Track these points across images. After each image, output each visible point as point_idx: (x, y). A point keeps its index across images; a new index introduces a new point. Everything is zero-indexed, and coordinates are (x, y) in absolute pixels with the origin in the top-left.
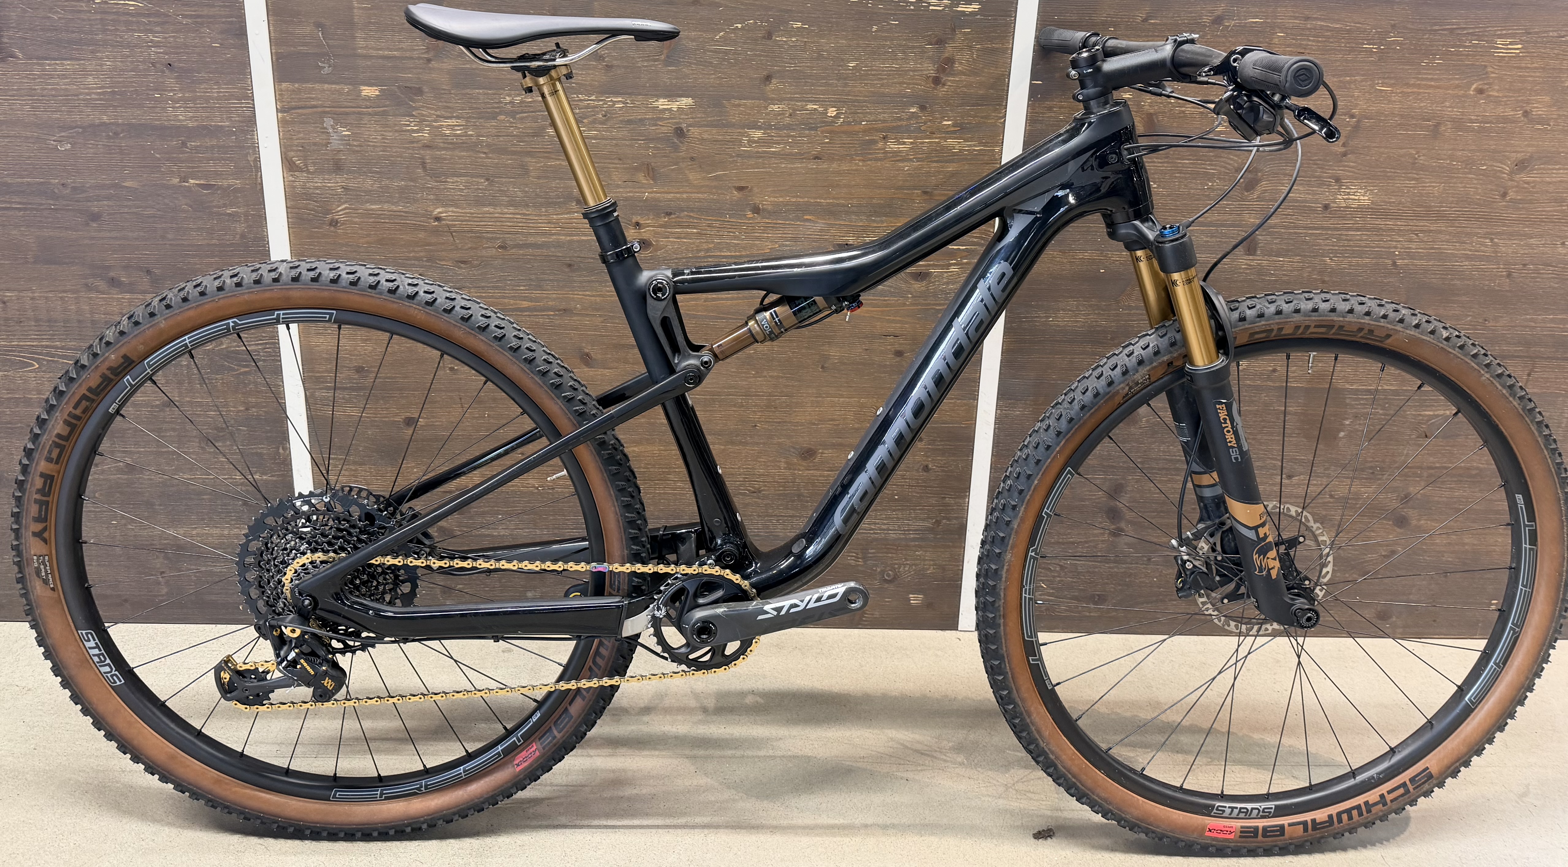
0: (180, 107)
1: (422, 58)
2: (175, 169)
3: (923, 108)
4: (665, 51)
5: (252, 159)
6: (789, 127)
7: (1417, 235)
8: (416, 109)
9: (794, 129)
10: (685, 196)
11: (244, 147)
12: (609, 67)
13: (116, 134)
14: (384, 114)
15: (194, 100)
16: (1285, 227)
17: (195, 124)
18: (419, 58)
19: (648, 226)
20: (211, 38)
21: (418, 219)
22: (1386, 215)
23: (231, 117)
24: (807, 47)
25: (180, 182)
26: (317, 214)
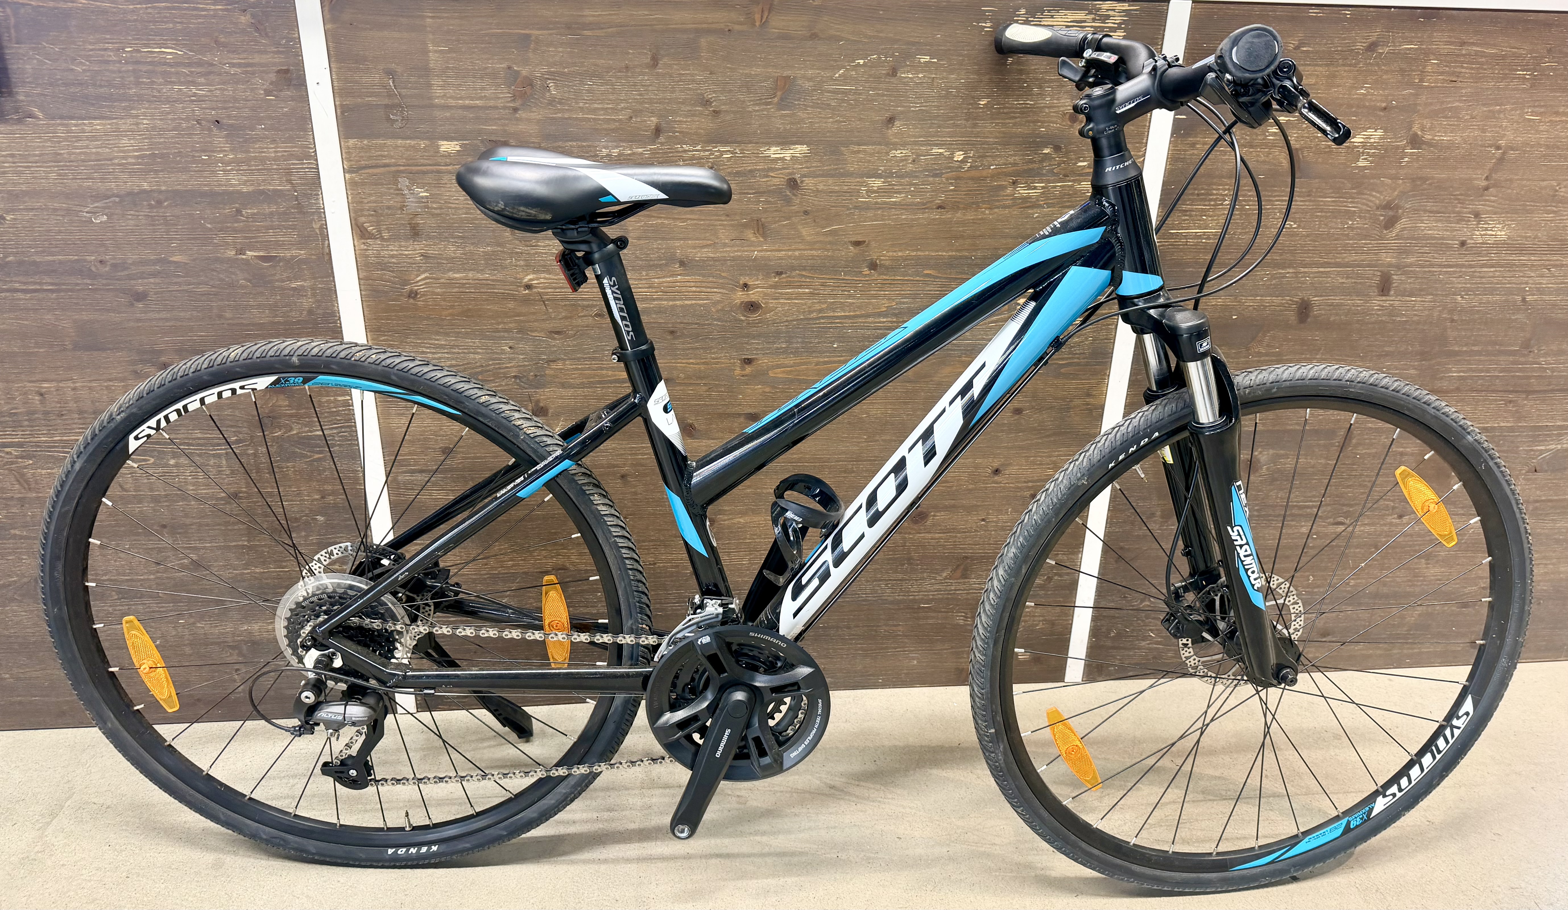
0: (232, 170)
1: (509, 108)
2: (229, 240)
3: (1056, 150)
4: (779, 93)
5: (318, 226)
6: (911, 174)
9: (917, 177)
10: (797, 253)
11: (307, 212)
12: (716, 113)
15: (247, 161)
16: (1421, 266)
17: (251, 189)
18: (505, 108)
19: (757, 288)
20: (265, 90)
21: (507, 287)
22: (1521, 250)
23: (291, 180)
24: (935, 84)
25: (236, 254)
26: (394, 285)
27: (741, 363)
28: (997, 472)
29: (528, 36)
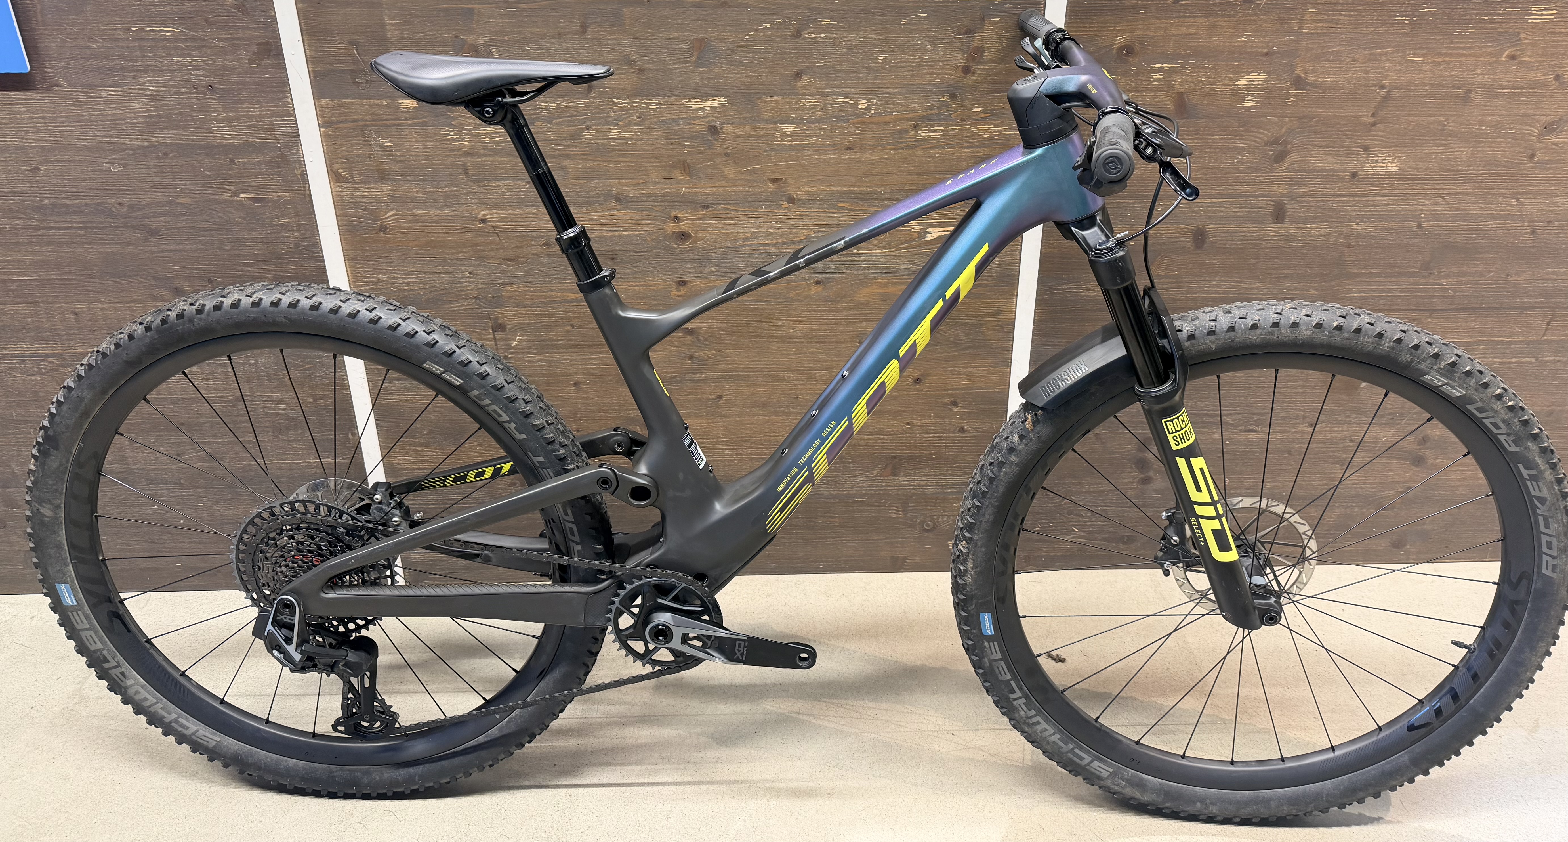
0: (225, 126)
2: (225, 185)
3: (953, 96)
4: (695, 53)
5: (299, 172)
6: (820, 120)
7: (1443, 198)
8: (454, 118)
9: (826, 122)
10: (721, 190)
11: (290, 161)
12: (641, 71)
13: (166, 154)
14: (424, 124)
15: (237, 119)
16: (1314, 196)
17: (241, 142)
19: (687, 220)
21: (463, 221)
22: (1413, 180)
23: (274, 134)
24: (837, 43)
25: (232, 197)
26: (366, 221)
27: (676, 285)
28: (918, 381)
29: (471, 10)
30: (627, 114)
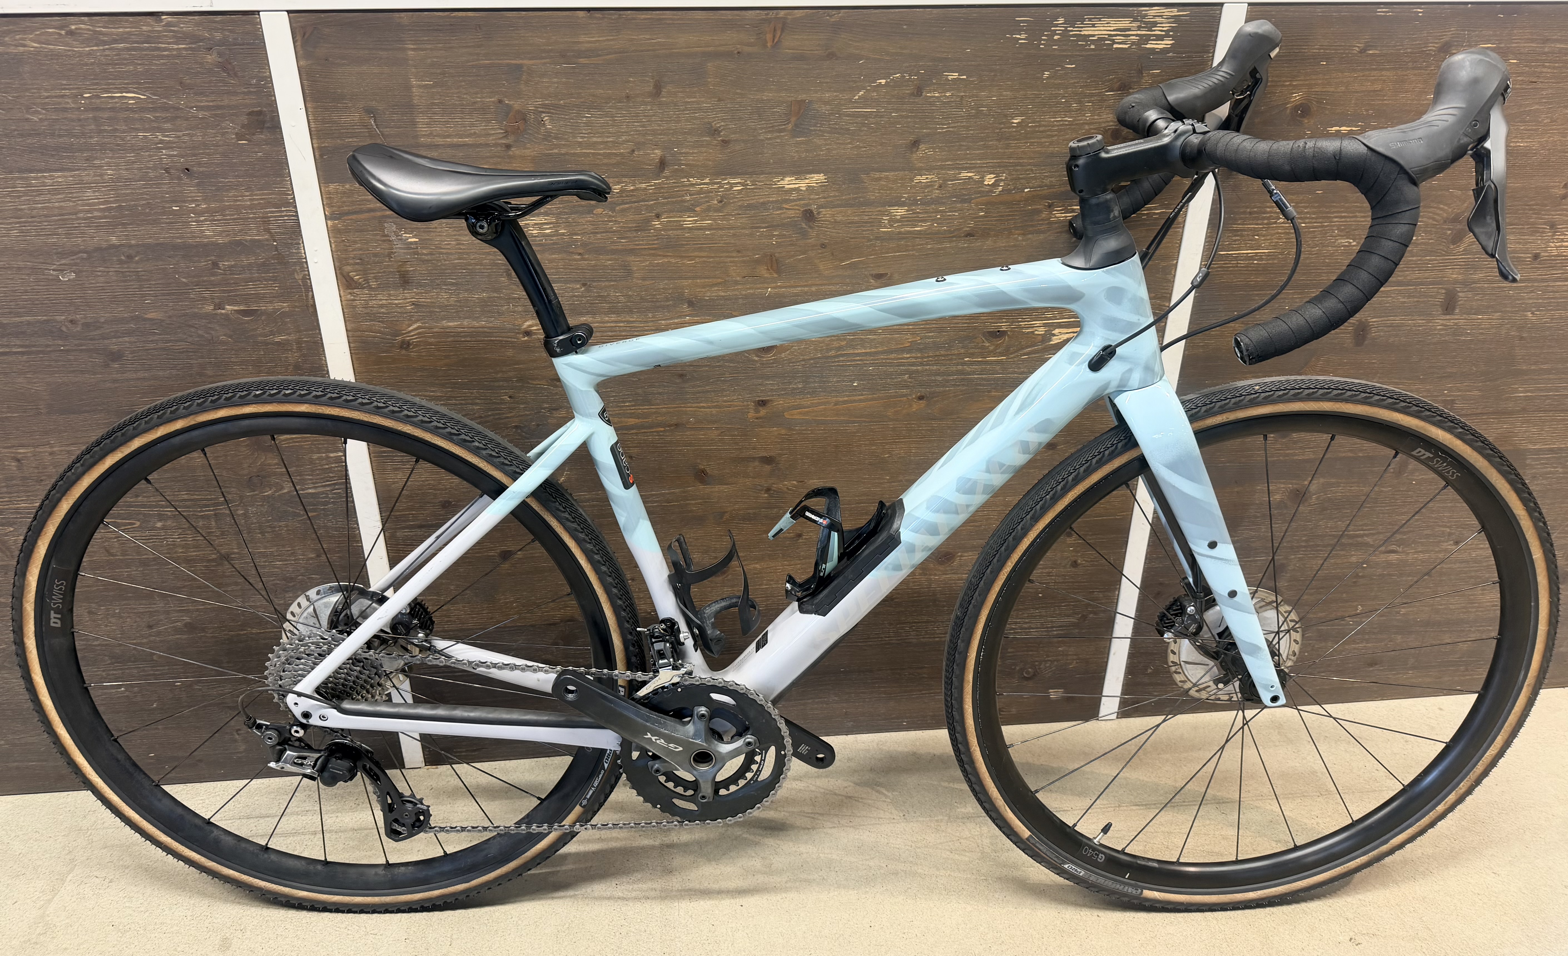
0: (206, 220)
1: (501, 145)
2: (207, 294)
4: (793, 119)
5: (301, 276)
6: (937, 201)
9: (944, 204)
10: (815, 288)
11: (289, 263)
12: (725, 142)
15: (222, 210)
16: (1490, 282)
17: (227, 240)
18: (496, 145)
20: (237, 134)
21: (504, 334)
23: (269, 229)
24: (965, 102)
25: (215, 309)
26: (384, 336)
27: (755, 406)
29: (519, 67)
30: (705, 197)
